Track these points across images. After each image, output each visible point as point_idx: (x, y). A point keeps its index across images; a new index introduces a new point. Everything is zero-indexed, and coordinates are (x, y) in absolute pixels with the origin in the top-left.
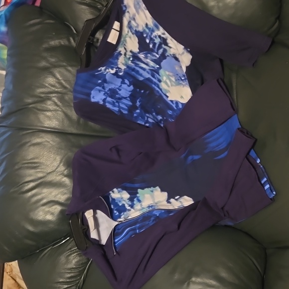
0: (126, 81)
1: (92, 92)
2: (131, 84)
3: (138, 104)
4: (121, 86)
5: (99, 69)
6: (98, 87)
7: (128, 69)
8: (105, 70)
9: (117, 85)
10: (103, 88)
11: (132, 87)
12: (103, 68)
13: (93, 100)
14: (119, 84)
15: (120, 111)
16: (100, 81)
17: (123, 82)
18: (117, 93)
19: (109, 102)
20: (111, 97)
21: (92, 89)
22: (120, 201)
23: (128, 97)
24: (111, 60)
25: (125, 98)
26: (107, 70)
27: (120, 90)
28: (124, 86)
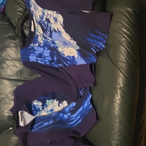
0: (46, 48)
1: (29, 57)
2: (48, 49)
3: (55, 58)
4: (44, 51)
5: (31, 45)
6: (32, 54)
7: (44, 42)
8: (33, 45)
9: (42, 51)
10: (35, 54)
11: (49, 51)
12: (32, 44)
13: (31, 61)
14: (43, 50)
15: (45, 63)
16: (32, 51)
17: (44, 49)
18: (42, 55)
19: (39, 60)
20: (40, 57)
21: (29, 55)
22: (37, 106)
23: (49, 56)
24: (34, 39)
25: (48, 57)
26: (34, 45)
27: (43, 53)
28: (45, 51)
